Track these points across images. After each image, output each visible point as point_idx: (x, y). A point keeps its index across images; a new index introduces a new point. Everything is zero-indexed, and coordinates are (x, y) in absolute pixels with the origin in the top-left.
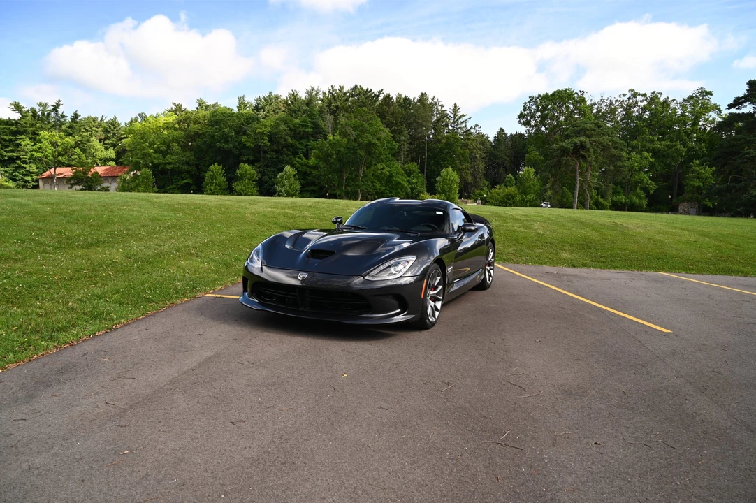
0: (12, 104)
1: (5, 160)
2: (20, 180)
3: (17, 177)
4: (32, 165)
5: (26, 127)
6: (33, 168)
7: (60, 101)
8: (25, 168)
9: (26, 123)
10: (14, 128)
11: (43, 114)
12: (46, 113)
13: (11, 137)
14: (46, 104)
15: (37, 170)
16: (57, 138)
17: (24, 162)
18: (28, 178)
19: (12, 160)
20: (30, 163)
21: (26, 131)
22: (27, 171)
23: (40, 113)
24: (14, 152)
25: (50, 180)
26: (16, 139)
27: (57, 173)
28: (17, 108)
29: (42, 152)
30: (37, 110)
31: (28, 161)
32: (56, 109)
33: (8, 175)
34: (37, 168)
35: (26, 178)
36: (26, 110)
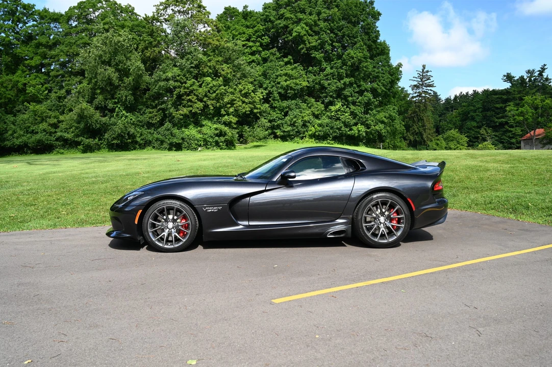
0: (505, 76)
1: (496, 126)
2: (507, 142)
3: (504, 140)
4: (517, 128)
5: (515, 94)
6: (518, 131)
7: (545, 65)
8: (512, 131)
9: (514, 91)
10: (505, 97)
11: (530, 80)
12: (532, 79)
13: (501, 105)
14: (533, 70)
15: (521, 133)
16: (538, 102)
17: (512, 126)
18: (514, 140)
19: (502, 125)
20: (516, 126)
21: (514, 98)
22: (514, 134)
23: (527, 80)
24: (504, 118)
25: (531, 141)
26: (506, 107)
27: (536, 133)
28: (509, 78)
29: (523, 116)
30: (525, 77)
31: (514, 125)
32: (541, 74)
33: (497, 138)
34: (522, 131)
35: (511, 141)
36: (515, 79)
